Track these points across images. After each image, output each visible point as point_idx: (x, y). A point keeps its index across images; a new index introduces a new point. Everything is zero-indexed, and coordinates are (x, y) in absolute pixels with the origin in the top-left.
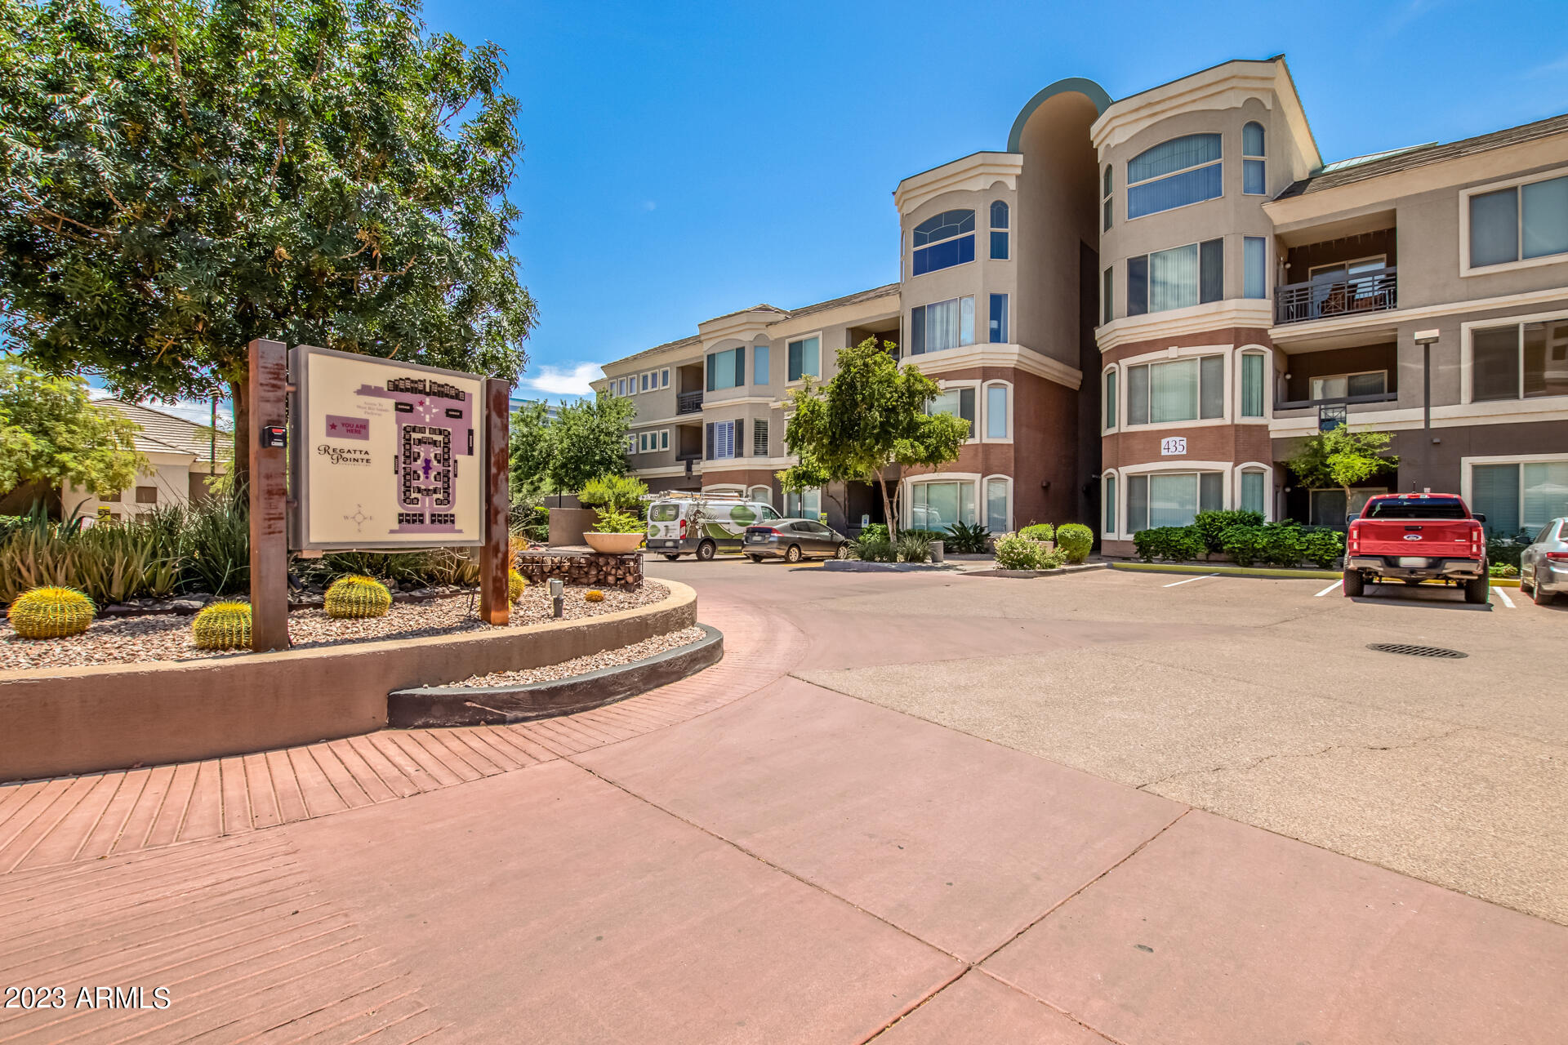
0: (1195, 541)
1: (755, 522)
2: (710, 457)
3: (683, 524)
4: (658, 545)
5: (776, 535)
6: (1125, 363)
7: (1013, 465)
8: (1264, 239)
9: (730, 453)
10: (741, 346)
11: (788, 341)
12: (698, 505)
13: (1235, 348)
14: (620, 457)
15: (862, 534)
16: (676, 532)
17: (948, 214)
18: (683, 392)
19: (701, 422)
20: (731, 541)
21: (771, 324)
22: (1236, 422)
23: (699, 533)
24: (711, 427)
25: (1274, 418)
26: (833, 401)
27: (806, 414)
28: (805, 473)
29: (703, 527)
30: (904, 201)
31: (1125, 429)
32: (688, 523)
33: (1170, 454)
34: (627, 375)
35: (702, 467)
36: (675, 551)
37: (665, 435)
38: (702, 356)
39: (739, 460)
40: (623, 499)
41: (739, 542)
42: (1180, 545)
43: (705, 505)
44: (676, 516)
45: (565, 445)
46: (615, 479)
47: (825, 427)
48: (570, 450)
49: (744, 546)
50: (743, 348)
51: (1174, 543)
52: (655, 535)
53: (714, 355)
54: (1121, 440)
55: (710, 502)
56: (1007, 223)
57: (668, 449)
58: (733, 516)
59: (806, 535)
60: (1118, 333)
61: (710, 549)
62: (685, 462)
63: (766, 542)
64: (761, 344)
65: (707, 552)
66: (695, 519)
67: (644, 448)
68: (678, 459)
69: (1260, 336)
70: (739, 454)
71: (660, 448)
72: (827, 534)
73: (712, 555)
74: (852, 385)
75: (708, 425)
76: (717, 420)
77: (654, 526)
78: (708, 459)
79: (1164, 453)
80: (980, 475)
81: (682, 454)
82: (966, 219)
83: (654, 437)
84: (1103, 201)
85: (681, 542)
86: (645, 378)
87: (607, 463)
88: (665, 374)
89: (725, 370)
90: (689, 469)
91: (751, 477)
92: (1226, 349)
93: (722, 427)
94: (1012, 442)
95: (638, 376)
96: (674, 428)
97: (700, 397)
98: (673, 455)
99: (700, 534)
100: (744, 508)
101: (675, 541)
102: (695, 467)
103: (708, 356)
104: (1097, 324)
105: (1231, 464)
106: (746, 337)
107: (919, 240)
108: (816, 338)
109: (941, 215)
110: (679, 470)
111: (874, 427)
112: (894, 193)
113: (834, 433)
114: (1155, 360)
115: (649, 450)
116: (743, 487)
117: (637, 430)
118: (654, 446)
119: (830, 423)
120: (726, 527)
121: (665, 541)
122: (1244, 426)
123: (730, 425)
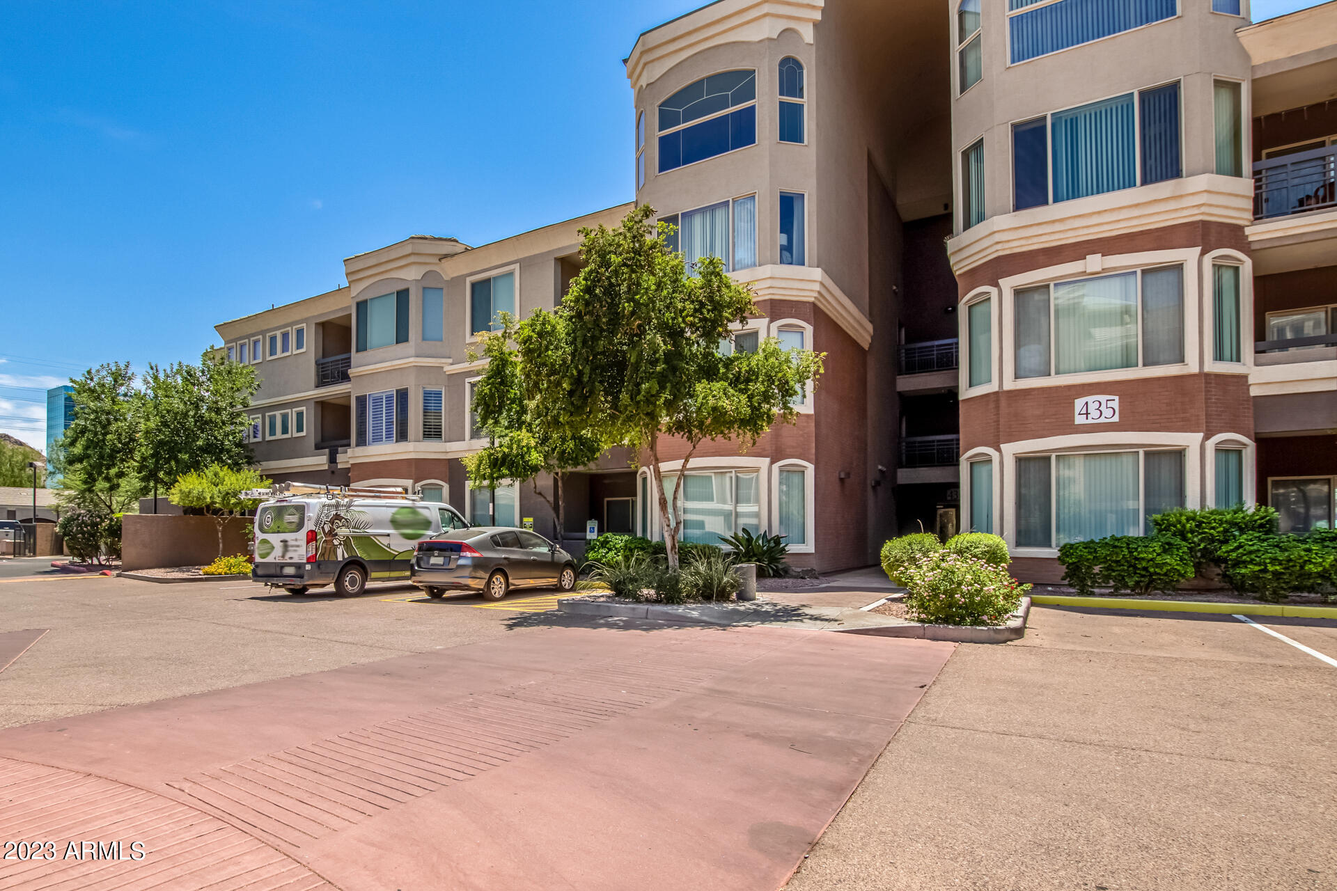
0: (1181, 560)
1: (430, 533)
2: (362, 441)
3: (312, 537)
4: (272, 571)
5: (469, 554)
6: (1009, 284)
7: (814, 445)
8: (1239, 85)
9: (389, 436)
10: (401, 287)
11: (469, 280)
12: (337, 506)
13: (1203, 253)
14: (239, 445)
15: (593, 549)
16: (300, 552)
17: (710, 78)
18: (324, 356)
19: (348, 396)
20: (391, 564)
21: (446, 256)
22: (1207, 369)
23: (339, 552)
24: (362, 401)
25: (1256, 364)
26: (579, 316)
27: (530, 338)
28: (505, 456)
29: (346, 543)
30: (645, 64)
31: (1010, 384)
32: (321, 536)
33: (1090, 421)
34: (248, 337)
35: (351, 456)
36: (298, 583)
37: (300, 415)
38: (349, 307)
39: (403, 446)
40: (233, 501)
41: (404, 564)
42: (1157, 566)
43: (349, 506)
44: (300, 525)
45: (152, 425)
46: (224, 473)
47: (564, 360)
48: (160, 431)
49: (413, 573)
50: (407, 290)
51: (1144, 564)
52: (268, 554)
53: (366, 301)
54: (1003, 403)
55: (359, 501)
56: (801, 89)
57: (304, 434)
58: (395, 523)
59: (516, 554)
60: (997, 237)
61: (358, 577)
62: (327, 451)
63: (452, 566)
64: (431, 286)
65: (353, 582)
66: (331, 530)
67: (273, 432)
68: (318, 447)
69: (1232, 235)
70: (402, 436)
71: (293, 432)
72: (545, 550)
73: (363, 584)
74: (611, 290)
75: (357, 398)
76: (372, 390)
77: (264, 541)
78: (357, 445)
79: (1079, 420)
80: (768, 460)
81: (323, 440)
82: (742, 82)
83: (285, 418)
84: (955, 48)
85: (308, 567)
86: (273, 339)
87: (215, 451)
88: (300, 332)
89: (381, 323)
90: (332, 460)
91: (418, 469)
92: (1189, 256)
93: (377, 401)
94: (812, 412)
95: (264, 338)
96: (312, 405)
97: (347, 363)
98: (311, 442)
99: (341, 554)
100: (413, 510)
101: (299, 566)
102: (340, 458)
103: (358, 304)
104: (949, 231)
105: (1200, 436)
106: (411, 275)
107: (666, 119)
108: (511, 274)
109: (701, 82)
110: (320, 461)
111: (654, 363)
112: (625, 61)
113: (580, 373)
114: (1062, 277)
115: (279, 435)
116: (408, 483)
117: (262, 410)
118: (285, 431)
119: (573, 355)
120: (384, 541)
121: (282, 566)
122: (1217, 376)
123: (389, 398)
